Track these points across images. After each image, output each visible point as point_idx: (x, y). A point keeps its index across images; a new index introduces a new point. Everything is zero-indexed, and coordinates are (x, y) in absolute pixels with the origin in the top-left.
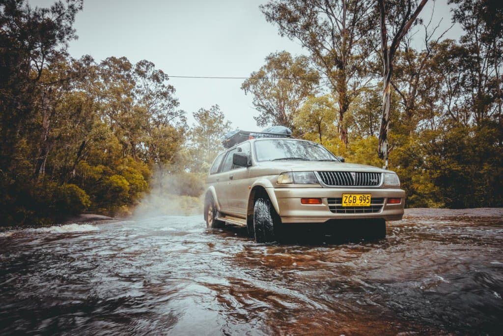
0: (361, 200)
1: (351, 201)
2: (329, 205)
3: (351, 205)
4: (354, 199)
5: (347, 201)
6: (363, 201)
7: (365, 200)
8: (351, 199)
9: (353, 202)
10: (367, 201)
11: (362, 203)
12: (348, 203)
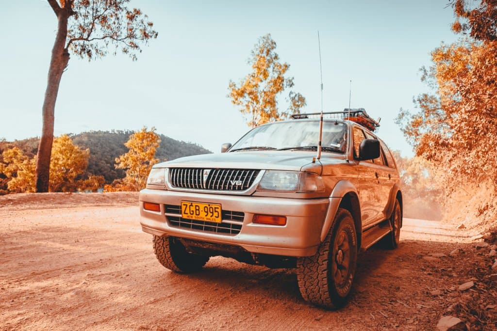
0: (207, 212)
1: (193, 211)
2: (166, 214)
3: (194, 217)
4: (196, 210)
5: (188, 211)
6: (210, 214)
7: (212, 213)
8: (193, 208)
9: (196, 215)
10: (216, 214)
11: (209, 216)
12: (189, 214)
